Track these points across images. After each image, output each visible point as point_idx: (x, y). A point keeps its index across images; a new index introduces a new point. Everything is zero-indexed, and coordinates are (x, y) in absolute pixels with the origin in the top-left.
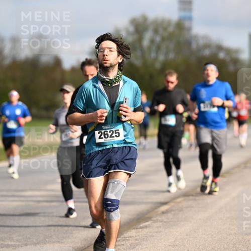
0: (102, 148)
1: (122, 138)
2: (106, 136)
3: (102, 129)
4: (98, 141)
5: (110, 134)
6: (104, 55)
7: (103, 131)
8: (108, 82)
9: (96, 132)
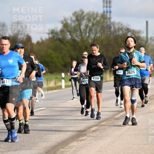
0: (129, 78)
1: (136, 74)
2: (130, 73)
3: (128, 70)
4: (127, 75)
5: (131, 72)
6: (129, 43)
7: (129, 71)
8: (130, 53)
9: (126, 72)
